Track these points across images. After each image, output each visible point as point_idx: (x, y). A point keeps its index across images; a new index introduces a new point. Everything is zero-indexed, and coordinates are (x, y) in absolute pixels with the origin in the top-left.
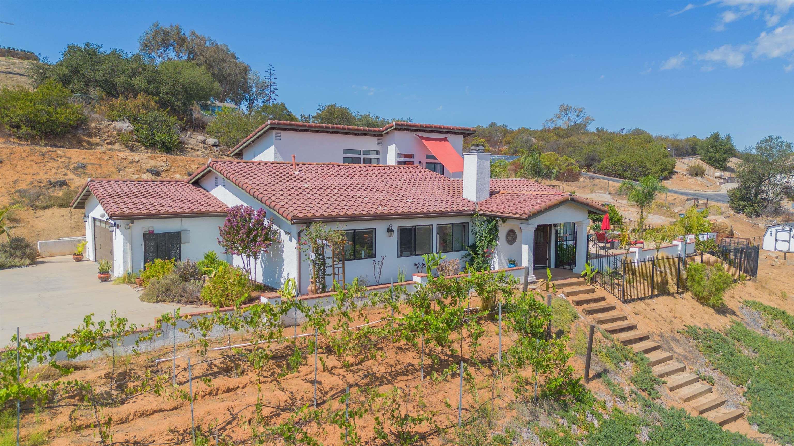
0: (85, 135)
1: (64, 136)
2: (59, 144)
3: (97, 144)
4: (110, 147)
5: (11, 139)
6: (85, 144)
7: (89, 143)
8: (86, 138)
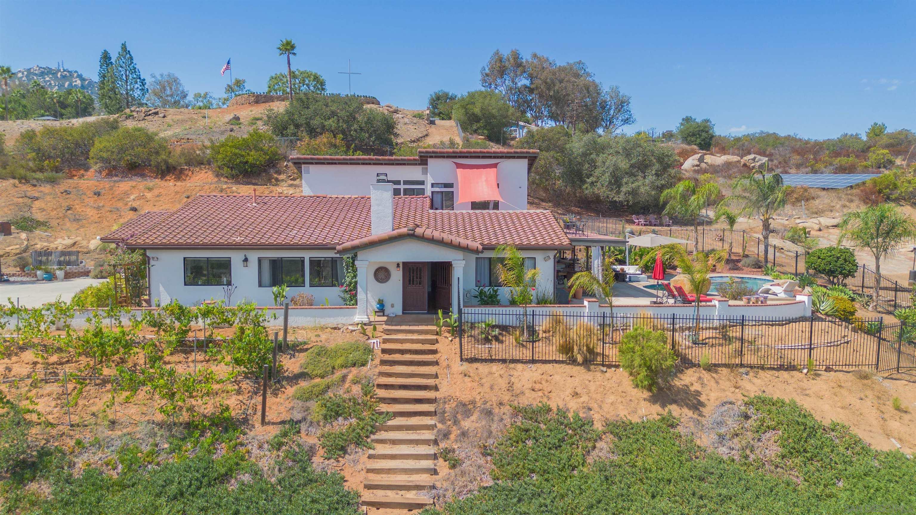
0: (275, 173)
1: (260, 174)
2: (254, 181)
3: (283, 180)
4: (292, 182)
5: (222, 179)
6: (273, 180)
7: (277, 180)
8: (275, 176)
